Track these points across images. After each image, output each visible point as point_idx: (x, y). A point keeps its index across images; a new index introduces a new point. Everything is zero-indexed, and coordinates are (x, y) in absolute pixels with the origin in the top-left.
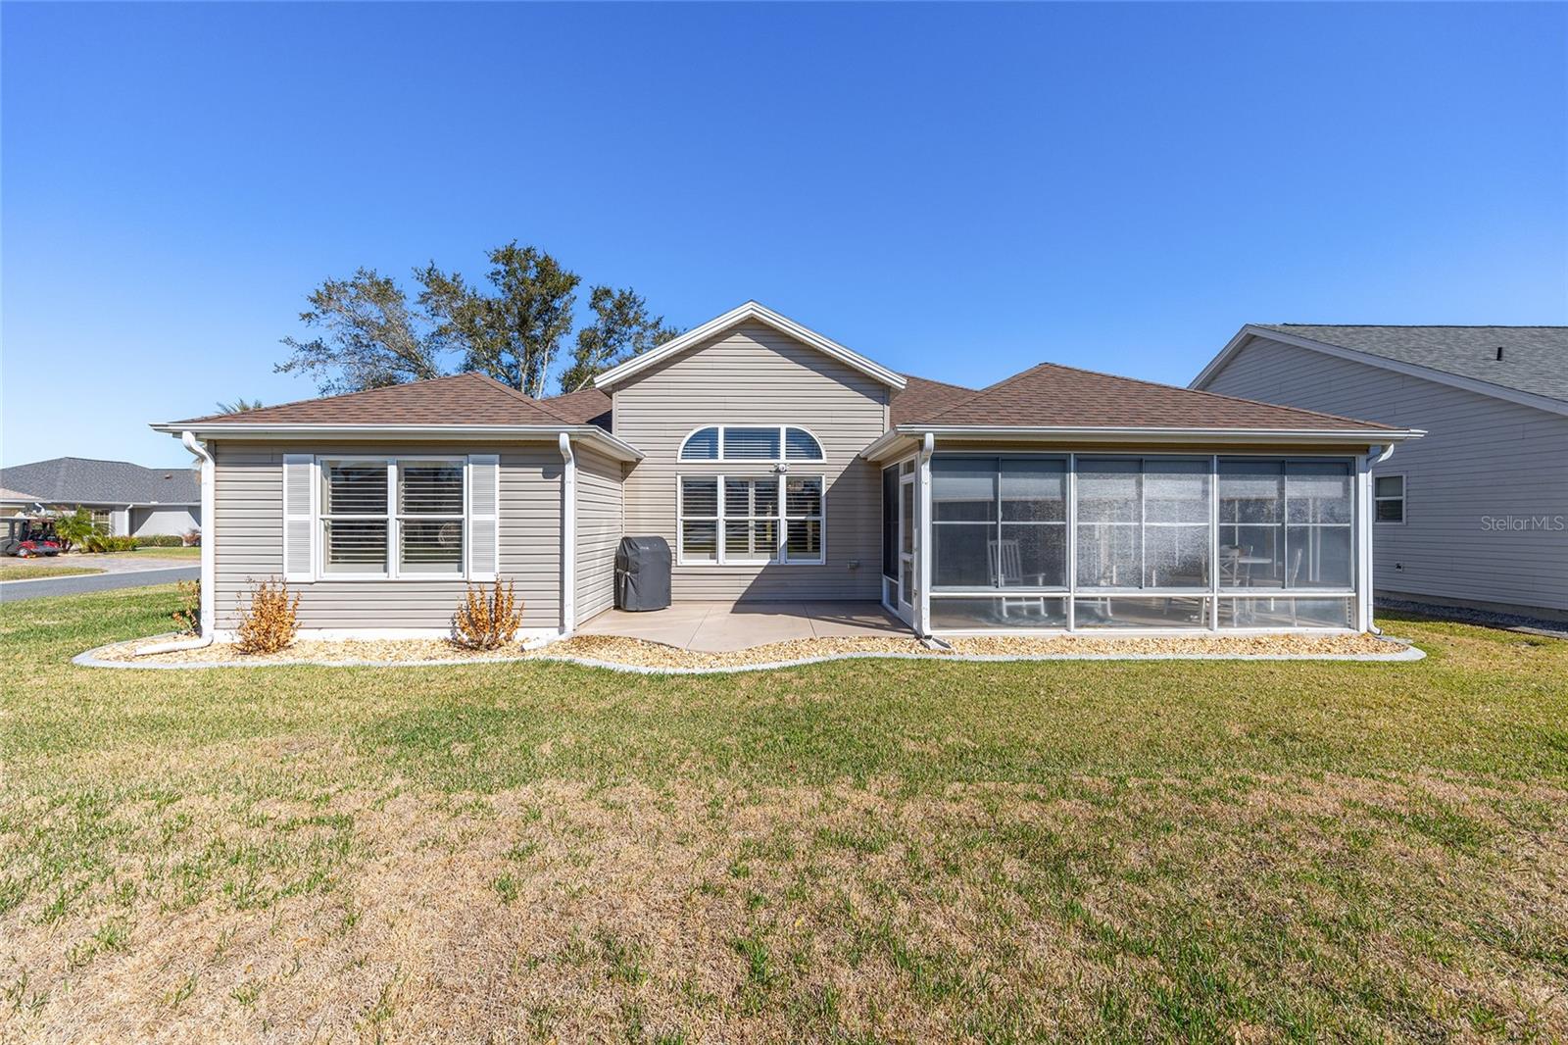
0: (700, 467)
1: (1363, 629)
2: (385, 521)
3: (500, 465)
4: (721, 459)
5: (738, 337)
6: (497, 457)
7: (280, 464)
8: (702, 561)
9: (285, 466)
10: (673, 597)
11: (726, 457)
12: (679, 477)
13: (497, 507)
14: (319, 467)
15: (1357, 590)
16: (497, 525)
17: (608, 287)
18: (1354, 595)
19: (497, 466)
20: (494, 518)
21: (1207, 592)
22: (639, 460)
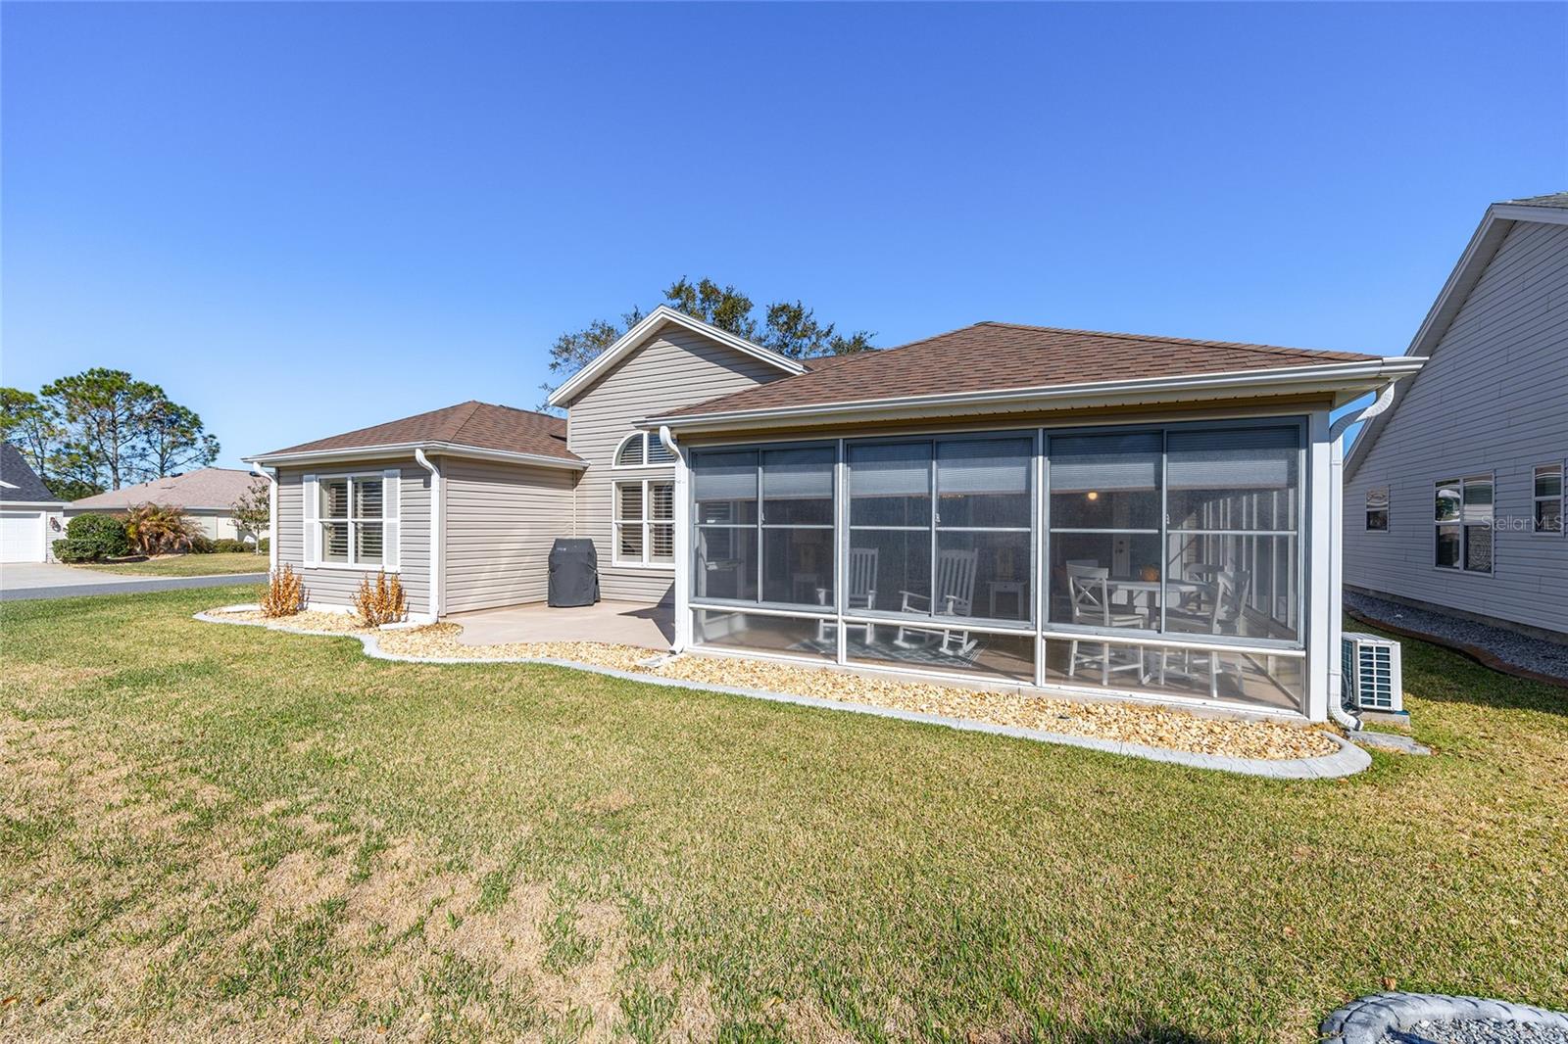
0: (630, 473)
1: (1318, 714)
2: (346, 524)
3: (402, 478)
4: (645, 465)
5: (661, 343)
6: (398, 471)
7: (302, 483)
8: (631, 563)
9: (304, 483)
10: (602, 595)
11: (650, 462)
12: (614, 483)
13: (399, 512)
14: (318, 484)
15: (1307, 648)
16: (399, 526)
17: (785, 302)
18: (1303, 654)
19: (399, 479)
20: (397, 520)
21: (1027, 629)
22: (586, 468)
